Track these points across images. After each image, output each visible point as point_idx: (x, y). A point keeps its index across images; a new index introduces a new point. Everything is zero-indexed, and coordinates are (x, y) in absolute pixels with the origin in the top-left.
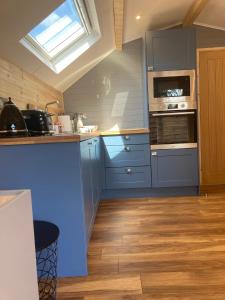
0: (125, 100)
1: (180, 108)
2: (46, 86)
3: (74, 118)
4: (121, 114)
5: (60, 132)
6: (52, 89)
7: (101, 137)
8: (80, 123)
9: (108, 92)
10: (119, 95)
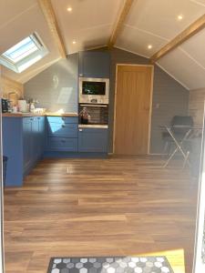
0: (70, 93)
1: (98, 102)
2: (11, 80)
3: (30, 102)
4: (66, 102)
5: (18, 111)
6: (15, 82)
7: (46, 116)
8: (32, 106)
9: (56, 86)
10: (64, 89)
